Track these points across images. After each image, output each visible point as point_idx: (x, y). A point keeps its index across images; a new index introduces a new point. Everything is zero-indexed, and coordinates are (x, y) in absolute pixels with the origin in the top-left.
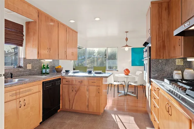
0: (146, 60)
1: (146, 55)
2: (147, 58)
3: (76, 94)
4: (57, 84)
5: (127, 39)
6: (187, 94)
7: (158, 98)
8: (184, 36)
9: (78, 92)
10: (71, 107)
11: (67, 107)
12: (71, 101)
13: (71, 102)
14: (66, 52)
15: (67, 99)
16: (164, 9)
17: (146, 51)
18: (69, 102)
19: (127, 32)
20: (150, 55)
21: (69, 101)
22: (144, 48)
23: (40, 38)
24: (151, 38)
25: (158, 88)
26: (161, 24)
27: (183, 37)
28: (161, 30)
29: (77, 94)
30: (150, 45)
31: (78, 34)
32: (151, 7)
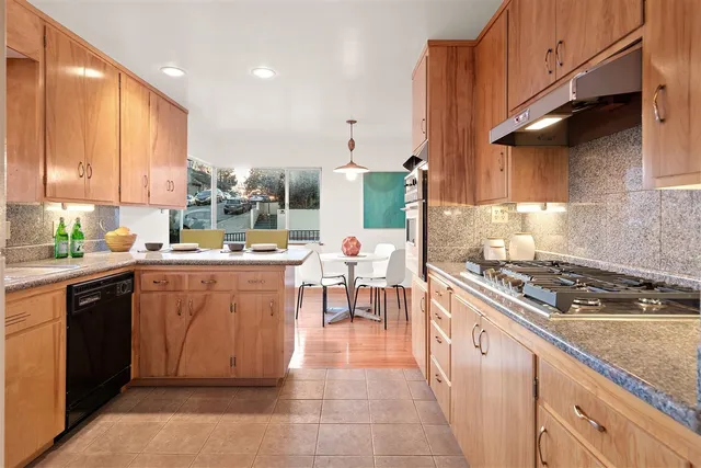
0: (412, 208)
1: (413, 193)
2: (416, 204)
3: (191, 323)
4: (119, 292)
5: (352, 145)
6: (526, 296)
7: (449, 315)
8: (513, 145)
9: (199, 317)
10: (174, 369)
11: (158, 370)
12: (171, 351)
13: (174, 351)
14: (146, 178)
15: (156, 343)
16: (462, 65)
17: (414, 182)
18: (164, 355)
19: (352, 122)
20: (425, 195)
21: (167, 350)
22: (407, 174)
23: (49, 124)
24: (429, 145)
25: (449, 288)
26: (454, 108)
27: (510, 147)
28: (454, 124)
29: (196, 322)
30: (424, 166)
31: (189, 116)
32: (427, 54)
